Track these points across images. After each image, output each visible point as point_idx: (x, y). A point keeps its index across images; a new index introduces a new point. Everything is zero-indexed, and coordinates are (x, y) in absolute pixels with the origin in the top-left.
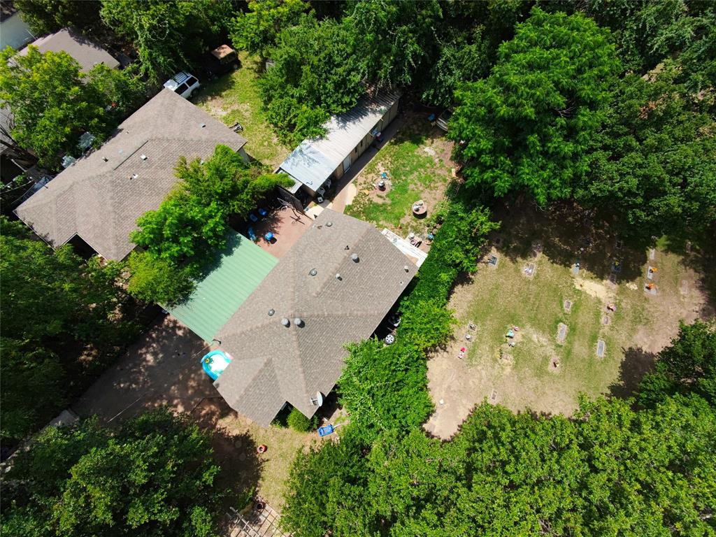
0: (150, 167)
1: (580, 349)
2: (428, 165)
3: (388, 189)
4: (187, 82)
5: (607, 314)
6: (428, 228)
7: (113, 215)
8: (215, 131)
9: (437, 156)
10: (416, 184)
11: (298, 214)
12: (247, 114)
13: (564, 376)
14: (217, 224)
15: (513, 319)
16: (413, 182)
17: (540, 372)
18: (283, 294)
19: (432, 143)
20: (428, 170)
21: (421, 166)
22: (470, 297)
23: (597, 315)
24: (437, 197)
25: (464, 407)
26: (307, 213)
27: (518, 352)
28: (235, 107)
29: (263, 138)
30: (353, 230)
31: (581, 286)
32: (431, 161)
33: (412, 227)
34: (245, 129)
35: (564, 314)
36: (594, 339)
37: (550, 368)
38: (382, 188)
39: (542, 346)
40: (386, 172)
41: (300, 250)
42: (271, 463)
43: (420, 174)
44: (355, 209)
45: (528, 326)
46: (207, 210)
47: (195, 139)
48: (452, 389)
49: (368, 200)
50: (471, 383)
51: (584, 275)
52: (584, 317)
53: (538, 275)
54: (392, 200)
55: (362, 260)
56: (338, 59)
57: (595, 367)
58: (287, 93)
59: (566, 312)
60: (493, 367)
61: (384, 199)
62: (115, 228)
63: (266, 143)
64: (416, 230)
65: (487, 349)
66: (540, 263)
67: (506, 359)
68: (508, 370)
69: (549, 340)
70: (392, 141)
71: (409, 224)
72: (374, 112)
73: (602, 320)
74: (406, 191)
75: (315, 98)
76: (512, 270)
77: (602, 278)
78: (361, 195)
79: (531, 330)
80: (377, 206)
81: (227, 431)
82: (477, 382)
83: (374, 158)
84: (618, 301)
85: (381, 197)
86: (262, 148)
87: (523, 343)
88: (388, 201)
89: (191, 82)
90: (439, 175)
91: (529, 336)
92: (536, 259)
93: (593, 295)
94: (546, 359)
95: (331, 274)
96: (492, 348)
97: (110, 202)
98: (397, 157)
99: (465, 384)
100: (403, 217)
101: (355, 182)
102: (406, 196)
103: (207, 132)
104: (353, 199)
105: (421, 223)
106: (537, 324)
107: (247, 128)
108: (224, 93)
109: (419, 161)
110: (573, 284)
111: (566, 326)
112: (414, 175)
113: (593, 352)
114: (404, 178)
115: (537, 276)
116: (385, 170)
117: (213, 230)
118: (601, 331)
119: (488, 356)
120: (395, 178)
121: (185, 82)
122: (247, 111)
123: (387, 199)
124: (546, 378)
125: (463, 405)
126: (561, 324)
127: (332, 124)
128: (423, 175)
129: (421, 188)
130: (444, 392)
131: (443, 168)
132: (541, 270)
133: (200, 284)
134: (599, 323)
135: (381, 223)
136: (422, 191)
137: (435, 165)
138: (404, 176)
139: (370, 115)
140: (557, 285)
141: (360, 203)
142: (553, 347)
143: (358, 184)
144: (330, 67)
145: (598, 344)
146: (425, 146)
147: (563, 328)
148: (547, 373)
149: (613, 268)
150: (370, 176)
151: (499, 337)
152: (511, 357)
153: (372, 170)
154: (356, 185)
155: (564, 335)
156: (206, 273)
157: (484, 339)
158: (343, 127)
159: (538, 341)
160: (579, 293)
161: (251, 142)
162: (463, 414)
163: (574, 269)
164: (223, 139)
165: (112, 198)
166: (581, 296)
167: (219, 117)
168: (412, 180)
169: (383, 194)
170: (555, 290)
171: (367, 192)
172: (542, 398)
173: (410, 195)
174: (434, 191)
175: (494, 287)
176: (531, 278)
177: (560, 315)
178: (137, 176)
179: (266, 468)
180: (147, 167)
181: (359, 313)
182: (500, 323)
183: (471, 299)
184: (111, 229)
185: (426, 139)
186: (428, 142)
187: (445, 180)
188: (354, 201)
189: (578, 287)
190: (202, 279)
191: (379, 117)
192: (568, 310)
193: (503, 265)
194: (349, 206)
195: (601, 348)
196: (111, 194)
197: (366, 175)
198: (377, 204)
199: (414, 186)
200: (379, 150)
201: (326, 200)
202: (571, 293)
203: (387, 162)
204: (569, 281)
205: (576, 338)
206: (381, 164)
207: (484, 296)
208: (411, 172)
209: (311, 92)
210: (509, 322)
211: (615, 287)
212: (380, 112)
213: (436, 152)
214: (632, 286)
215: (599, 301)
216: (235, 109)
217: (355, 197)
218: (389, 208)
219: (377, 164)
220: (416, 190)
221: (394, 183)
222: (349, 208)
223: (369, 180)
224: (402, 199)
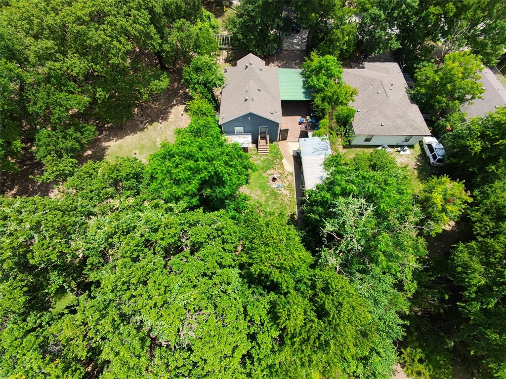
3: (271, 181)
8: (374, 127)
10: (258, 195)
13: (129, 152)
16: (260, 196)
17: (142, 147)
18: (263, 77)
25: (172, 118)
40: (280, 192)
44: (278, 160)
49: (276, 168)
54: (263, 177)
60: (165, 137)
61: (267, 174)
70: (295, 216)
74: (260, 187)
78: (282, 169)
80: (269, 168)
85: (271, 175)
88: (265, 175)
101: (292, 174)
103: (376, 123)
104: (284, 164)
112: (263, 201)
114: (267, 195)
116: (282, 192)
120: (272, 191)
121: (435, 152)
124: (138, 146)
135: (259, 161)
138: (268, 196)
141: (278, 164)
143: (289, 175)
148: (138, 149)
150: (287, 183)
153: (289, 188)
154: (290, 173)
162: (171, 116)
169: (271, 177)
171: (280, 172)
172: (138, 138)
178: (372, 87)
188: (283, 163)
194: (282, 159)
197: (290, 182)
198: (269, 170)
200: (297, 204)
201: (296, 154)
203: (286, 199)
206: (288, 195)
217: (284, 166)
218: (261, 171)
219: (290, 193)
220: (255, 192)
221: (270, 187)
222: (281, 159)
223: (285, 180)
224: (258, 181)
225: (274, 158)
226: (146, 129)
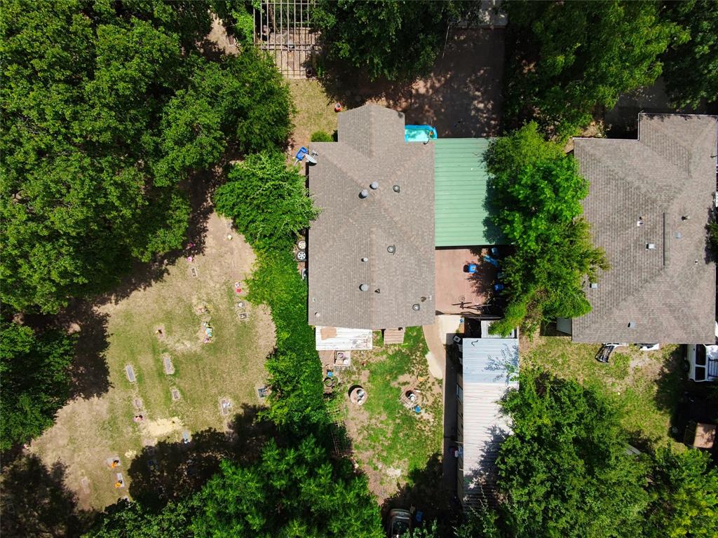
0: (635, 243)
1: (147, 360)
2: (385, 454)
3: (403, 397)
4: (704, 369)
5: (140, 410)
6: (339, 381)
7: (621, 175)
8: (613, 328)
9: (383, 471)
10: (382, 422)
11: (466, 310)
12: (609, 381)
13: (148, 327)
14: (513, 230)
15: (215, 348)
16: (385, 423)
17: (169, 317)
18: (401, 212)
19: (398, 485)
20: (380, 448)
21: (390, 448)
22: (262, 342)
23: (147, 403)
24: (353, 422)
25: (211, 247)
26: (459, 317)
27: (194, 321)
28: (628, 380)
29: (569, 366)
30: (386, 313)
31: (174, 422)
32: (385, 460)
33: (354, 373)
34: (595, 361)
35: (175, 384)
36: (140, 379)
37: (162, 326)
38: (409, 394)
39: (178, 341)
40: (419, 416)
41: (423, 265)
42: (324, 105)
43: (386, 438)
44: (418, 354)
45: (199, 350)
46: (533, 234)
47: (623, 304)
48: (229, 253)
49: (413, 371)
50: (217, 269)
51: (177, 436)
52: (156, 393)
53: (216, 406)
54: (391, 388)
55: (358, 291)
56: (554, 503)
57: (127, 353)
58: (578, 424)
59: (174, 387)
60: (208, 294)
61: (399, 384)
62: (608, 167)
63: (560, 361)
64: (348, 372)
65: (220, 306)
66: (220, 420)
67: (201, 309)
68: (194, 301)
69: (175, 350)
70: (440, 458)
71: (359, 374)
72: (476, 473)
73: (141, 401)
74: (386, 408)
75: (545, 442)
76: (241, 395)
77: (160, 443)
78: (424, 373)
79: (194, 349)
80: (401, 371)
81: (374, 101)
82: (213, 273)
83: (443, 423)
84: (136, 429)
85: (405, 384)
86: (560, 353)
87: (195, 332)
88: (394, 384)
89: (700, 373)
90: (367, 450)
91: (193, 343)
92: (226, 422)
93: (160, 421)
94: (170, 332)
95: (373, 257)
96: (217, 310)
97: (636, 184)
98: (422, 442)
99: (221, 265)
100: (369, 378)
101: (440, 382)
102: (381, 403)
103: (620, 321)
104: (428, 363)
105: (349, 382)
106: (194, 358)
107: (595, 365)
108: (656, 388)
109: (396, 452)
110: (182, 419)
111: (168, 373)
112: (390, 432)
113: (135, 366)
114: (398, 421)
115: (216, 404)
116: (422, 417)
117: (511, 223)
118: (137, 390)
119: (217, 300)
120: (406, 414)
121: (706, 367)
122: (613, 385)
123: (397, 386)
124: (161, 316)
125: (214, 248)
126: (172, 372)
127: (505, 424)
128: (381, 438)
129: (373, 421)
130: (234, 246)
131: (368, 461)
132: (215, 413)
133: (486, 178)
134: (142, 396)
135: (385, 356)
136: (371, 419)
137: (378, 459)
138: (399, 424)
139: (477, 467)
140: (194, 408)
141: (418, 363)
142: (169, 347)
143: (436, 383)
144: (556, 487)
145: (134, 375)
146: (403, 476)
147: (170, 370)
148: (163, 321)
149: (155, 461)
150: (431, 400)
151: (216, 323)
152: (198, 313)
153: (433, 408)
154: (437, 380)
155: (165, 364)
156: (489, 190)
157: (228, 313)
158: (493, 430)
159: (183, 343)
160: (173, 414)
161: (576, 351)
162: (210, 241)
163: (187, 437)
164: (597, 325)
165: (638, 188)
166: (169, 411)
167: (634, 357)
168: (387, 425)
169: (404, 389)
170: (193, 401)
171: (421, 379)
172: (157, 297)
173: (378, 405)
174: (359, 427)
175: (247, 367)
176: (220, 399)
177: (177, 380)
178: (638, 225)
179: (325, 99)
180: (638, 240)
181: (328, 245)
182: (223, 337)
183: (260, 341)
184: (609, 163)
185: (407, 484)
186: (403, 483)
187: (357, 447)
188: (426, 361)
189: (175, 419)
190: (490, 183)
191: (466, 471)
192: (174, 390)
193: (251, 394)
194: (426, 353)
195: (131, 374)
196: (643, 190)
197: (436, 398)
198: (403, 374)
199: (381, 419)
200: (445, 437)
201: (452, 343)
202: (179, 408)
203: (427, 428)
204: (186, 419)
205: (155, 369)
206: (432, 422)
207: (250, 352)
208: (395, 433)
209: (555, 446)
210: (216, 343)
211: (145, 443)
212: (470, 478)
213: (387, 476)
214: (131, 454)
215: (152, 418)
216: (626, 378)
217: (428, 366)
218: (388, 378)
219: (435, 418)
220: (377, 416)
221: (402, 407)
222: (425, 351)
223: (428, 394)
224: (383, 396)
225: (413, 350)
226: (165, 274)
